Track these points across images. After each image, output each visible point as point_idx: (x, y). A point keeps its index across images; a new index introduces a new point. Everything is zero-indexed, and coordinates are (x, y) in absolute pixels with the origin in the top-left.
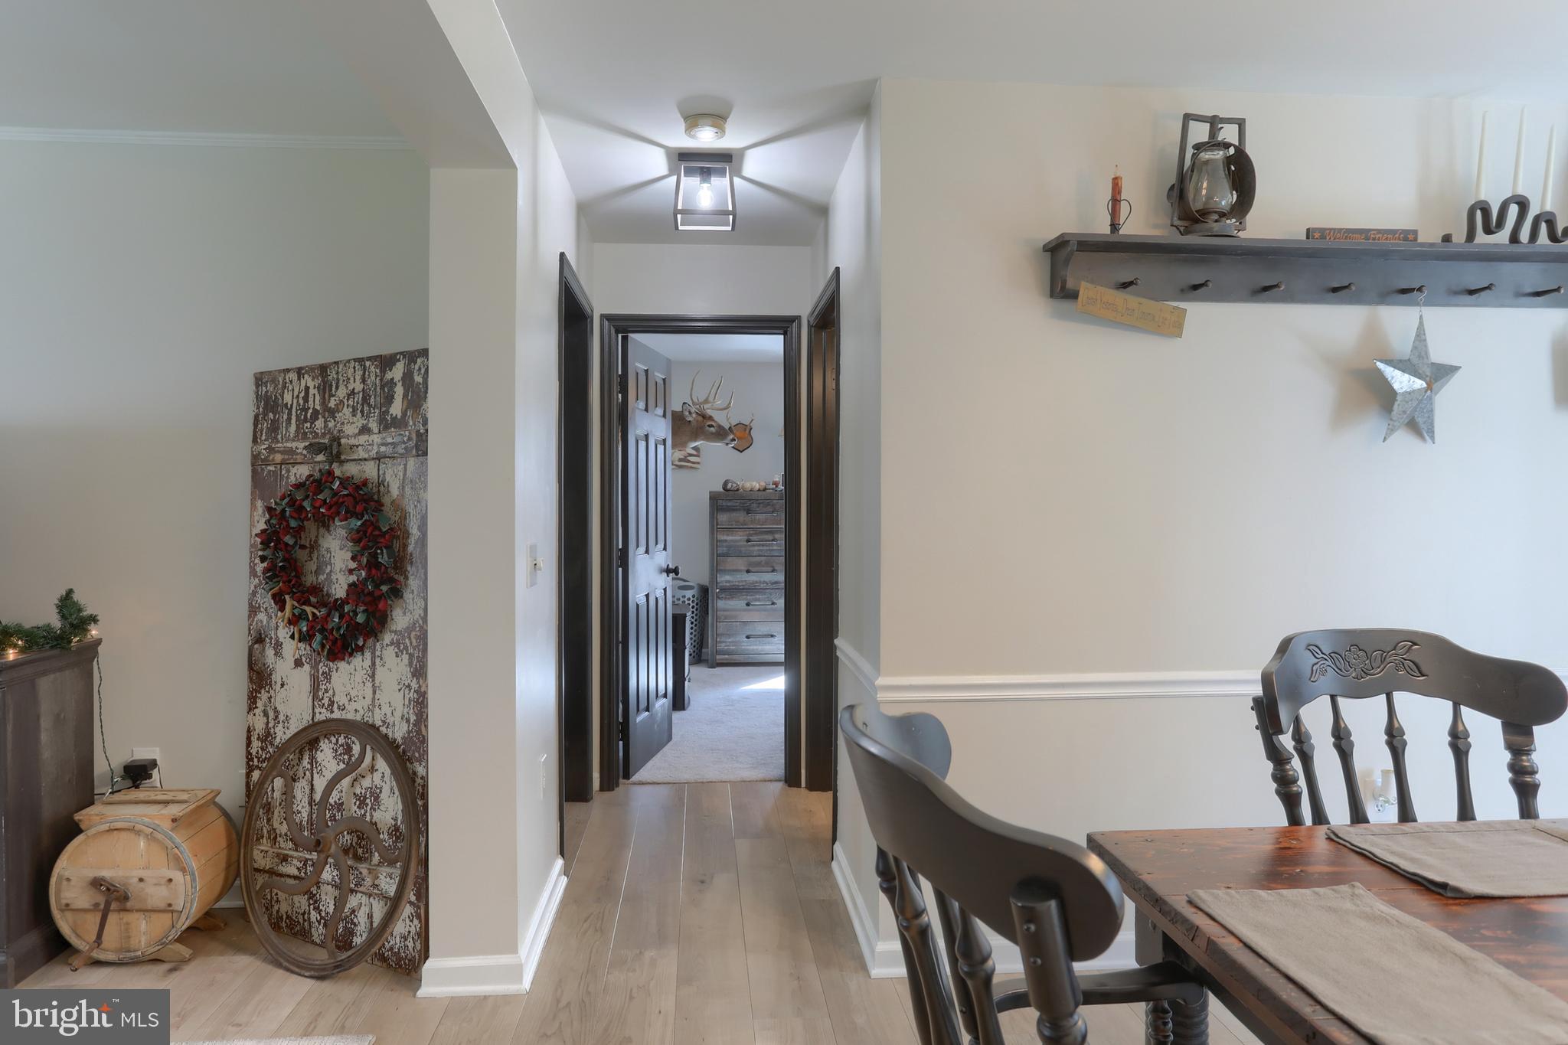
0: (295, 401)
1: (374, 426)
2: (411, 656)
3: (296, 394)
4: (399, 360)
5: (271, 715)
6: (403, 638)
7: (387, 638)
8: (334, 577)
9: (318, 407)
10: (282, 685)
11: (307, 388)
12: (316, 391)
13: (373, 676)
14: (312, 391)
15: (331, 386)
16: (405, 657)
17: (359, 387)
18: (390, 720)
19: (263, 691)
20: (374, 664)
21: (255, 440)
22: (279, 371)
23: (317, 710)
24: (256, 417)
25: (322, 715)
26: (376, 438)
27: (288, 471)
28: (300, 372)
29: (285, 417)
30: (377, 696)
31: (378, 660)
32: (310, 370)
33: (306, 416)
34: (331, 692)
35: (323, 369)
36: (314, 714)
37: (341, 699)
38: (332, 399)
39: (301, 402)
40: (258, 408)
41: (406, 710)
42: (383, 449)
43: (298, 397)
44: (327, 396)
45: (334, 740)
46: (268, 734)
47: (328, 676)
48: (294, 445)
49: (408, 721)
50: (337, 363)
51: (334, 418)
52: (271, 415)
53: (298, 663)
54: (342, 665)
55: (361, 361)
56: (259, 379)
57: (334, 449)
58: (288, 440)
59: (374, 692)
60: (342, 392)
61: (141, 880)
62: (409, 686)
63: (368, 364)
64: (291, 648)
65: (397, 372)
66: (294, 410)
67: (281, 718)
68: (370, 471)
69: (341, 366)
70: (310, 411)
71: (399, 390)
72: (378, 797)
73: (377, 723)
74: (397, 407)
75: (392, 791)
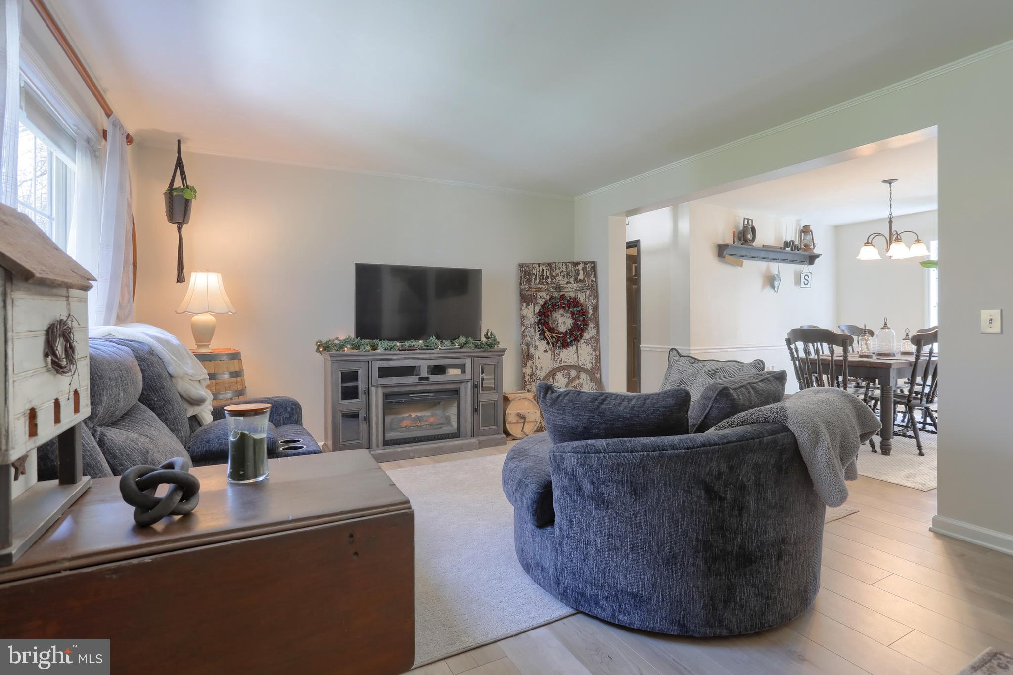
0: (538, 273)
1: (572, 281)
2: (592, 346)
3: (538, 270)
4: (580, 264)
5: (534, 368)
6: (588, 341)
7: (582, 341)
8: (559, 325)
9: (548, 275)
10: (539, 358)
11: (543, 270)
12: (547, 270)
13: (577, 352)
14: (545, 270)
15: (553, 270)
16: (590, 346)
17: (565, 270)
18: (585, 363)
19: (530, 361)
20: (577, 349)
21: (521, 284)
22: (531, 264)
23: (555, 364)
24: (521, 277)
25: (557, 365)
26: (575, 285)
27: (537, 294)
28: (539, 264)
29: (534, 278)
31: (579, 348)
32: (544, 264)
33: (543, 278)
34: (560, 359)
35: (550, 264)
36: (553, 365)
37: (564, 359)
38: (554, 273)
39: (541, 273)
40: (521, 274)
41: (591, 360)
42: (578, 288)
43: (539, 272)
44: (552, 272)
45: (563, 372)
46: (533, 373)
47: (559, 354)
48: (540, 286)
49: (592, 363)
50: (555, 263)
51: (555, 279)
52: (528, 277)
53: (545, 351)
54: (565, 350)
55: (565, 263)
56: (521, 266)
57: (558, 288)
58: (536, 284)
59: (578, 357)
60: (558, 271)
61: (529, 413)
62: (591, 354)
63: (568, 264)
64: (542, 345)
65: (580, 267)
66: (538, 276)
67: (539, 368)
68: (572, 295)
69: (557, 264)
70: (545, 276)
71: (581, 272)
72: (582, 385)
73: (580, 365)
74: (581, 277)
75: (587, 383)
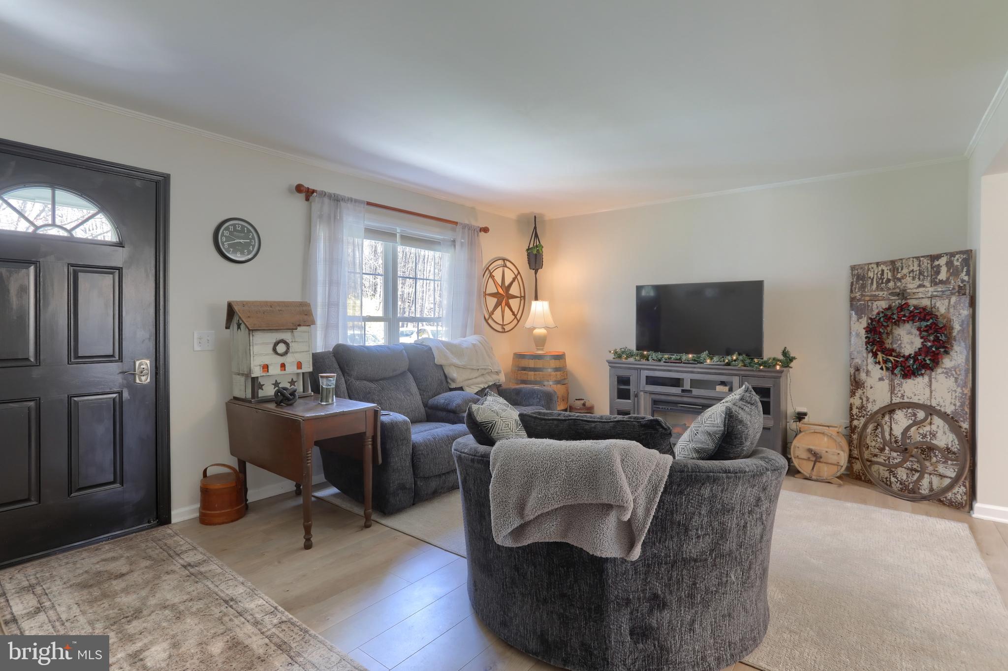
0: (875, 276)
1: (927, 283)
3: (876, 272)
4: (943, 256)
5: (865, 399)
6: (952, 370)
7: (939, 370)
8: (903, 346)
9: (890, 277)
10: (871, 388)
11: (883, 271)
12: (888, 271)
13: (930, 386)
14: (886, 271)
15: (898, 269)
16: (954, 378)
17: (916, 268)
18: (942, 403)
19: (859, 390)
20: (930, 381)
21: (851, 291)
22: (865, 264)
23: (894, 398)
24: (852, 283)
25: (896, 400)
26: (931, 289)
27: (872, 303)
28: (878, 264)
29: (870, 282)
30: (933, 394)
31: (933, 379)
32: (884, 263)
33: (882, 281)
34: (902, 392)
35: (893, 262)
36: (892, 400)
37: (908, 393)
38: (899, 274)
39: (879, 276)
40: (853, 279)
41: (953, 400)
42: (934, 293)
43: (877, 274)
44: (896, 273)
45: (905, 411)
46: (863, 406)
47: (900, 385)
48: (877, 293)
49: (957, 406)
50: (902, 259)
51: (901, 282)
52: (861, 282)
53: (881, 379)
54: (909, 381)
55: (918, 258)
56: (853, 268)
57: (903, 294)
58: (872, 291)
59: (931, 392)
60: (905, 271)
61: (827, 452)
62: (954, 391)
63: (922, 259)
64: (876, 372)
65: (943, 261)
66: (875, 280)
67: (871, 400)
68: (926, 303)
69: (904, 261)
70: (885, 279)
71: (944, 270)
72: (935, 435)
73: (934, 405)
74: (943, 276)
75: (945, 433)
